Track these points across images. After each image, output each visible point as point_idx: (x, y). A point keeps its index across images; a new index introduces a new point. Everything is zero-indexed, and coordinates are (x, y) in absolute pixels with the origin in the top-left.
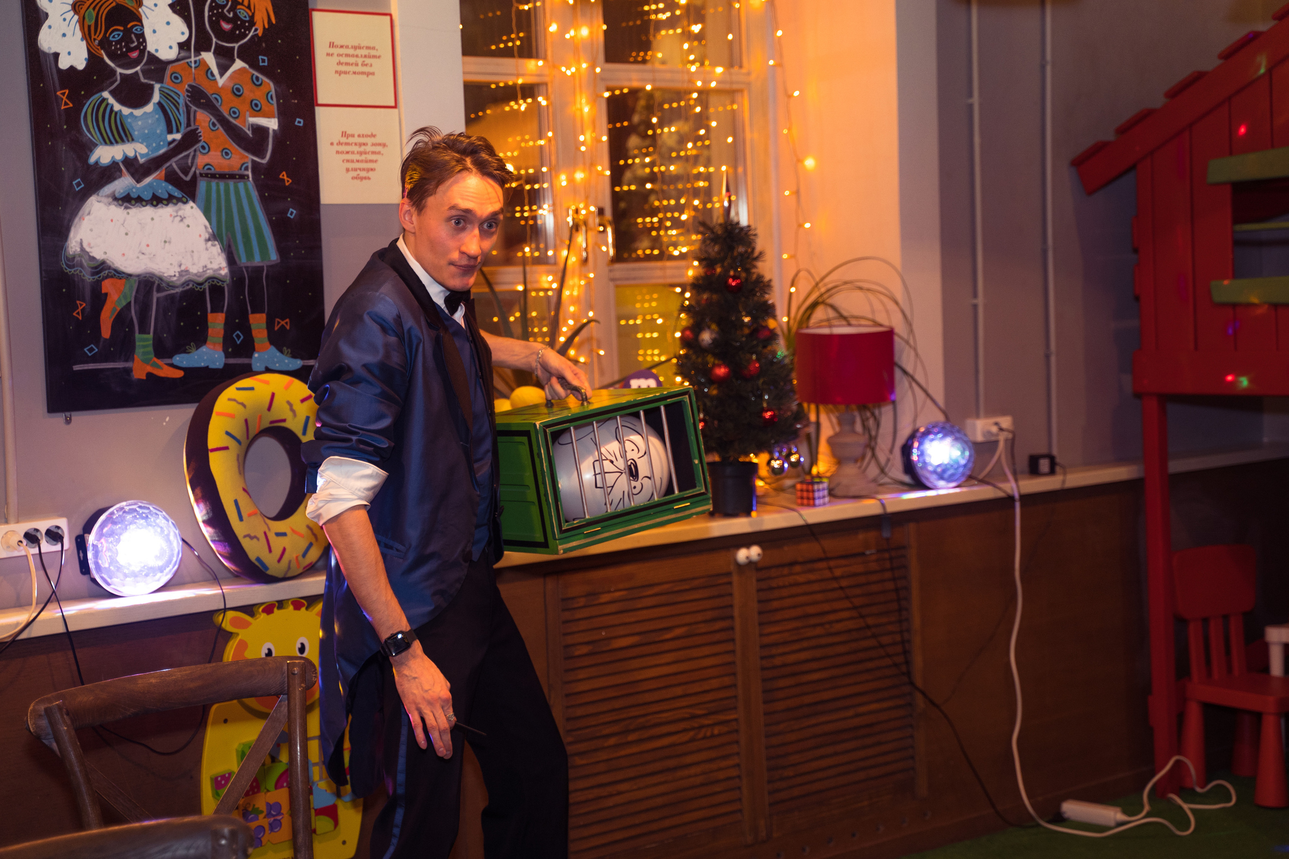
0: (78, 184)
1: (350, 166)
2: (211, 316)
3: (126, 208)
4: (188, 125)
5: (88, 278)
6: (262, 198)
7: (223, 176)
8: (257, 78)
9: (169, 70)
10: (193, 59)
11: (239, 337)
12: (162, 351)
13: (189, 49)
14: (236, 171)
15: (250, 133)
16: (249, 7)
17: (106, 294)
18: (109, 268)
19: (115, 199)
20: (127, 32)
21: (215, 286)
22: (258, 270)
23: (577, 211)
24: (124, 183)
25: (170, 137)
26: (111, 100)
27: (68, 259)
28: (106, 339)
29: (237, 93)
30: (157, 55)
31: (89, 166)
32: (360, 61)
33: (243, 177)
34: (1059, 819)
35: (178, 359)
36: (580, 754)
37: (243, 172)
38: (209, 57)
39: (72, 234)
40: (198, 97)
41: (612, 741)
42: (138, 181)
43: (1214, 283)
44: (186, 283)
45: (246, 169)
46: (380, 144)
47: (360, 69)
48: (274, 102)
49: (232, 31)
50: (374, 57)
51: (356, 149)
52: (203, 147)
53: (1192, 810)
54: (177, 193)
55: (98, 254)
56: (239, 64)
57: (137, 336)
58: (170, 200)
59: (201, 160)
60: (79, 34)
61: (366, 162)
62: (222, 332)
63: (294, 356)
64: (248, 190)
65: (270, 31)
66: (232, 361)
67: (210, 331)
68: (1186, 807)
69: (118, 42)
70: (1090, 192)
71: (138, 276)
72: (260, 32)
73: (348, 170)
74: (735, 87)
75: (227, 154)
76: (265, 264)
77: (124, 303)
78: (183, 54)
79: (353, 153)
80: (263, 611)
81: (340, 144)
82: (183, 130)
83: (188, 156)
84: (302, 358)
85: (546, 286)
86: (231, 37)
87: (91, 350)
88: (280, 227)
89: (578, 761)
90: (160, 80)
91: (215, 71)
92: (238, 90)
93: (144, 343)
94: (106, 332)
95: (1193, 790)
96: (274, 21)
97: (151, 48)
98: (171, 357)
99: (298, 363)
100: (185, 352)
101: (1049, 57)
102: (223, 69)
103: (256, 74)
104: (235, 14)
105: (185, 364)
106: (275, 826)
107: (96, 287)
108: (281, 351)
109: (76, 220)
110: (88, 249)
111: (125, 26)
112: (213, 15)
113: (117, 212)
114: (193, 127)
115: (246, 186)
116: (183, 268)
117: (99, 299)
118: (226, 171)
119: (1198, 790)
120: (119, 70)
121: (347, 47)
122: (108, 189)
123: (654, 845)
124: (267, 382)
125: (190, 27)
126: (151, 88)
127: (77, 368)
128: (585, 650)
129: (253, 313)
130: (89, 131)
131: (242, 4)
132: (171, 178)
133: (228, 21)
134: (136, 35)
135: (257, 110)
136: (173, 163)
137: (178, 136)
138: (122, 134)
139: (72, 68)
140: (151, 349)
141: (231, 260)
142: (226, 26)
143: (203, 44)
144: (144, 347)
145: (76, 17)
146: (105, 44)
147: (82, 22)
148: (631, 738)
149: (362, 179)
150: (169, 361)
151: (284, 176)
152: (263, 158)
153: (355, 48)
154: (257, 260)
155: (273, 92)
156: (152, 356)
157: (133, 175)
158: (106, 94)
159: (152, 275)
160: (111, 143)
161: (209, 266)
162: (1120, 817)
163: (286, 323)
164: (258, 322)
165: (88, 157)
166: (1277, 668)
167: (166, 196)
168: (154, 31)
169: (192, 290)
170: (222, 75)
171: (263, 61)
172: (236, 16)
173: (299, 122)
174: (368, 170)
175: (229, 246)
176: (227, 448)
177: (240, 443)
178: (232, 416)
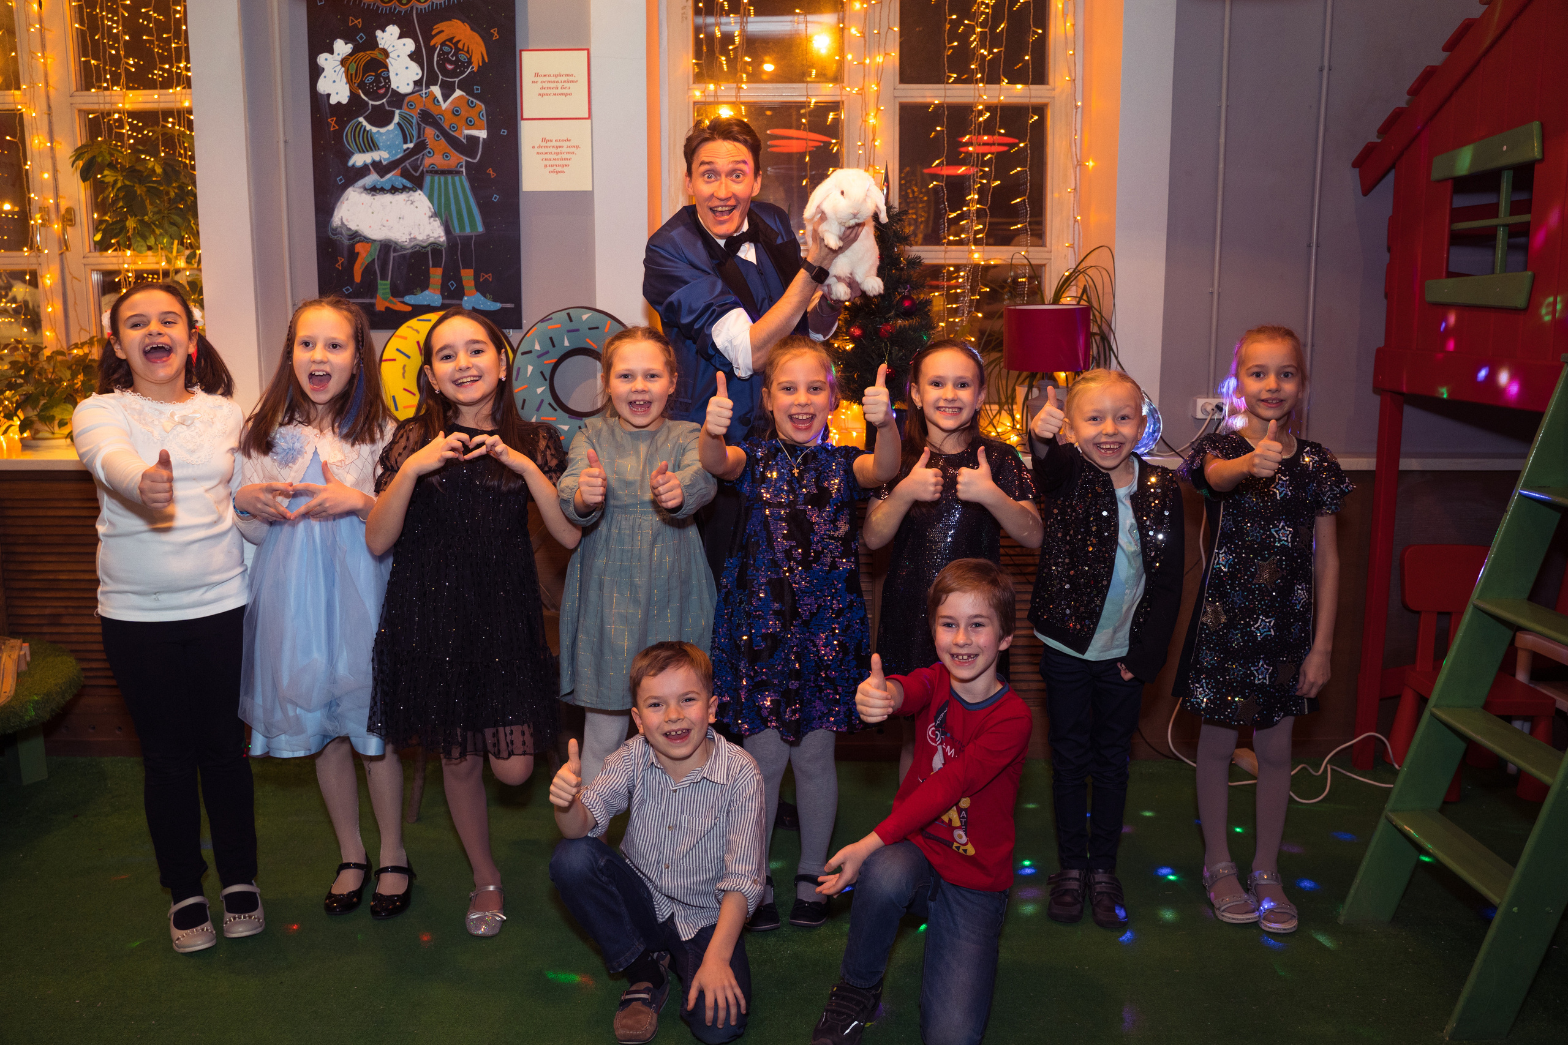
0: (341, 180)
1: (548, 163)
2: (432, 270)
3: (373, 195)
4: (419, 137)
5: (346, 242)
6: (473, 188)
7: (443, 172)
8: (472, 102)
9: (407, 99)
10: (424, 91)
11: (453, 285)
12: (397, 292)
13: (422, 85)
14: (453, 168)
15: (465, 141)
16: (468, 52)
17: (358, 253)
18: (360, 235)
19: (365, 189)
20: (378, 76)
21: (435, 249)
22: (469, 238)
24: (372, 178)
25: (405, 146)
26: (365, 123)
27: (333, 230)
28: (357, 283)
29: (455, 113)
30: (398, 90)
31: (348, 167)
32: (560, 85)
33: (459, 173)
35: (408, 299)
37: (459, 169)
38: (436, 90)
39: (335, 213)
40: (427, 118)
42: (382, 177)
43: (1425, 283)
44: (414, 246)
45: (461, 167)
46: (574, 147)
47: (560, 91)
48: (485, 119)
49: (454, 70)
50: (572, 82)
51: (554, 150)
52: (429, 153)
54: (409, 185)
55: (353, 227)
56: (458, 93)
57: (379, 281)
58: (404, 189)
59: (427, 161)
60: (344, 80)
61: (562, 159)
62: (440, 282)
63: (495, 300)
64: (462, 182)
65: (483, 67)
66: (447, 302)
67: (431, 280)
69: (370, 84)
70: (1370, 189)
71: (380, 241)
72: (475, 69)
73: (546, 166)
74: (1038, 102)
75: (447, 156)
76: (473, 234)
77: (370, 260)
78: (417, 89)
79: (551, 153)
81: (540, 147)
82: (415, 141)
83: (418, 159)
84: (501, 303)
86: (453, 74)
87: (347, 290)
88: (485, 208)
90: (400, 108)
91: (440, 98)
92: (457, 111)
93: (384, 287)
94: (358, 278)
96: (487, 60)
97: (394, 86)
98: (403, 297)
99: (497, 306)
100: (413, 294)
101: (1326, 62)
102: (446, 97)
103: (471, 99)
104: (457, 58)
105: (413, 302)
107: (352, 248)
108: (485, 297)
109: (339, 204)
110: (346, 223)
111: (375, 71)
112: (441, 59)
113: (366, 198)
114: (422, 139)
115: (460, 179)
116: (412, 236)
117: (353, 256)
118: (446, 168)
120: (371, 103)
121: (549, 76)
122: (361, 183)
125: (423, 70)
126: (393, 113)
129: (464, 268)
130: (349, 143)
131: (463, 50)
132: (405, 174)
133: (451, 63)
134: (384, 78)
135: (470, 125)
136: (407, 163)
137: (411, 145)
138: (371, 145)
139: (339, 103)
140: (388, 291)
141: (448, 231)
142: (450, 67)
143: (431, 80)
144: (384, 289)
145: (343, 69)
146: (362, 85)
147: (347, 72)
149: (557, 172)
150: (401, 299)
151: (490, 171)
152: (474, 158)
153: (556, 76)
154: (468, 231)
155: (484, 112)
156: (389, 296)
157: (378, 173)
158: (361, 119)
159: (390, 241)
160: (364, 152)
161: (431, 235)
163: (489, 277)
164: (467, 276)
165: (348, 161)
167: (401, 187)
168: (397, 74)
169: (418, 251)
170: (445, 101)
171: (477, 89)
172: (458, 60)
173: (504, 132)
174: (563, 166)
175: (447, 221)
176: (394, 360)
177: (409, 357)
178: (405, 338)
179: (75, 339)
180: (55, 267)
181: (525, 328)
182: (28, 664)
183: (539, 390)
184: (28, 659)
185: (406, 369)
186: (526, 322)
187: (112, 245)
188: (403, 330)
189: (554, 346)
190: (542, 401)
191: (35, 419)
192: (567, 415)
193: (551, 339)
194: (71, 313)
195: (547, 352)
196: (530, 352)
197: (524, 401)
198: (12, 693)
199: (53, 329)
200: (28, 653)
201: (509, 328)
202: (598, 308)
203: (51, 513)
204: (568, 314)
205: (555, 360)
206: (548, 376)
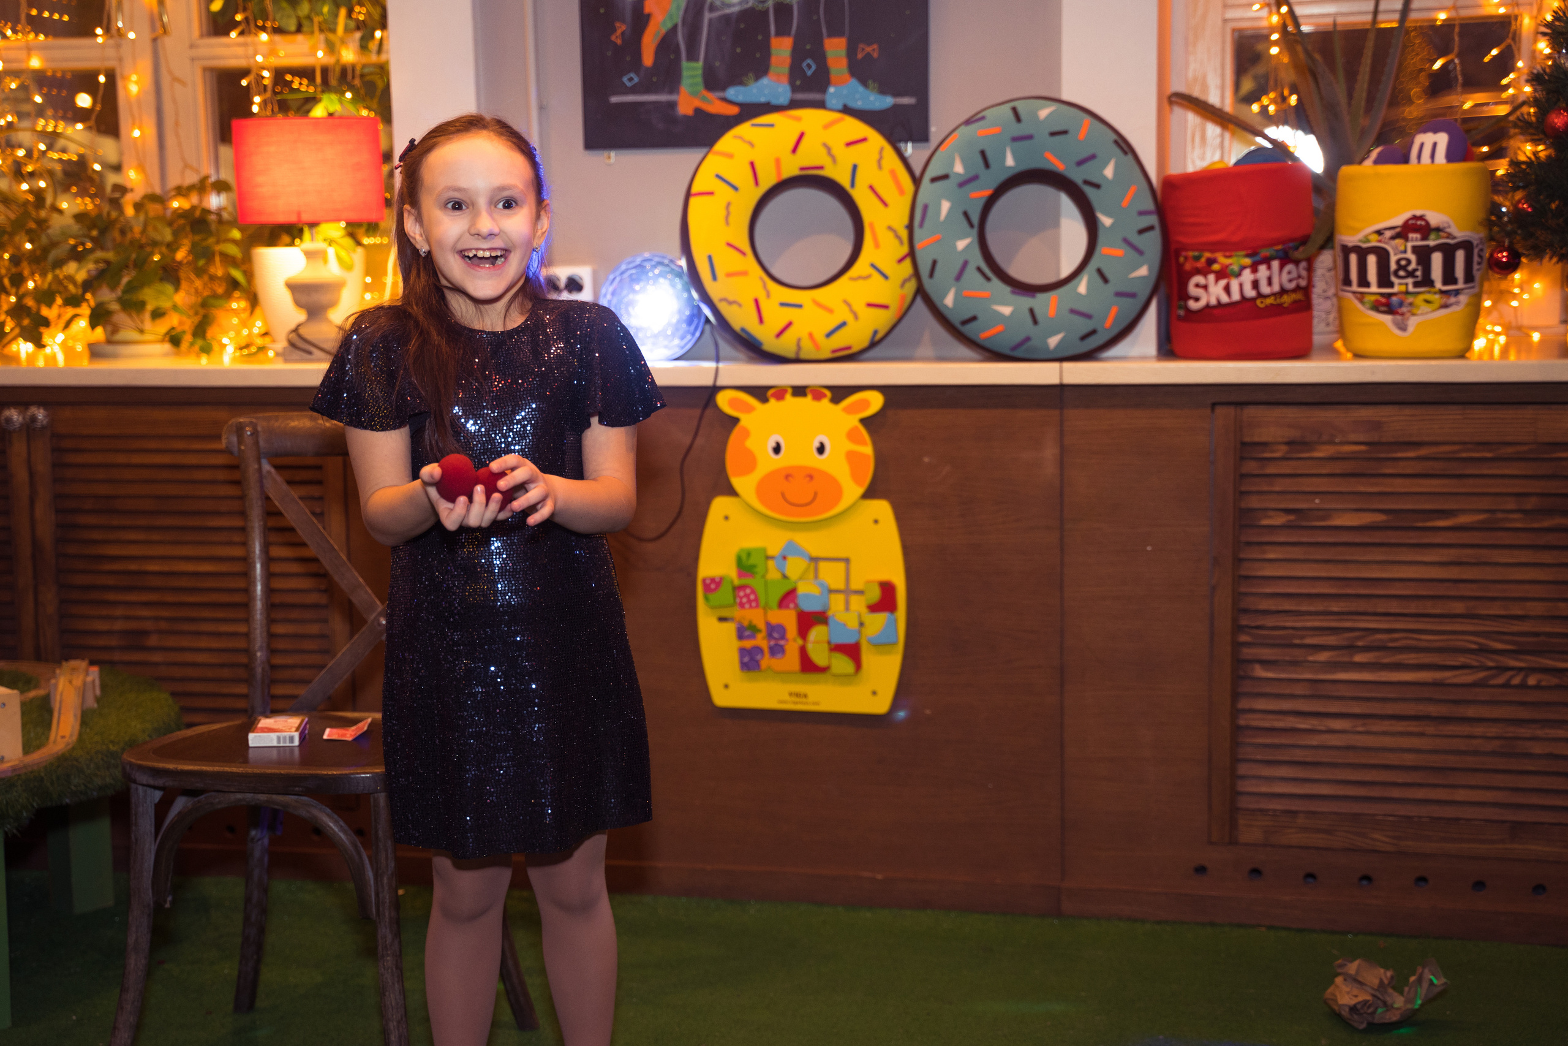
2: (775, 41)
11: (810, 67)
12: (713, 82)
17: (649, 15)
21: (781, 4)
28: (647, 69)
35: (732, 93)
36: (1265, 663)
41: (1323, 656)
44: (745, 1)
57: (685, 63)
62: (788, 61)
63: (883, 91)
66: (800, 96)
67: (773, 60)
77: (669, 25)
80: (773, 395)
84: (893, 95)
87: (631, 79)
89: (1260, 672)
93: (692, 72)
94: (648, 59)
98: (724, 88)
99: (888, 101)
100: (742, 83)
105: (740, 99)
106: (777, 650)
107: (638, 7)
108: (868, 88)
117: (640, 20)
123: (1391, 818)
124: (798, 119)
127: (614, 99)
128: (1280, 520)
129: (830, 36)
140: (699, 80)
144: (693, 77)
148: (1359, 658)
150: (721, 94)
156: (701, 88)
163: (873, 50)
164: (836, 49)
169: (752, 9)
176: (711, 193)
177: (735, 188)
178: (730, 156)
179: (174, 179)
180: (145, 64)
181: (934, 140)
182: (98, 700)
183: (961, 245)
184: (98, 692)
185: (732, 209)
186: (936, 131)
187: (234, 25)
188: (727, 142)
189: (987, 165)
190: (965, 264)
191: (115, 306)
192: (1007, 289)
193: (983, 153)
194: (170, 141)
195: (975, 178)
196: (945, 177)
197: (934, 263)
198: (75, 738)
199: (141, 167)
200: (97, 683)
201: (906, 141)
202: (1065, 97)
203: (137, 459)
204: (1014, 110)
205: (988, 192)
206: (975, 220)
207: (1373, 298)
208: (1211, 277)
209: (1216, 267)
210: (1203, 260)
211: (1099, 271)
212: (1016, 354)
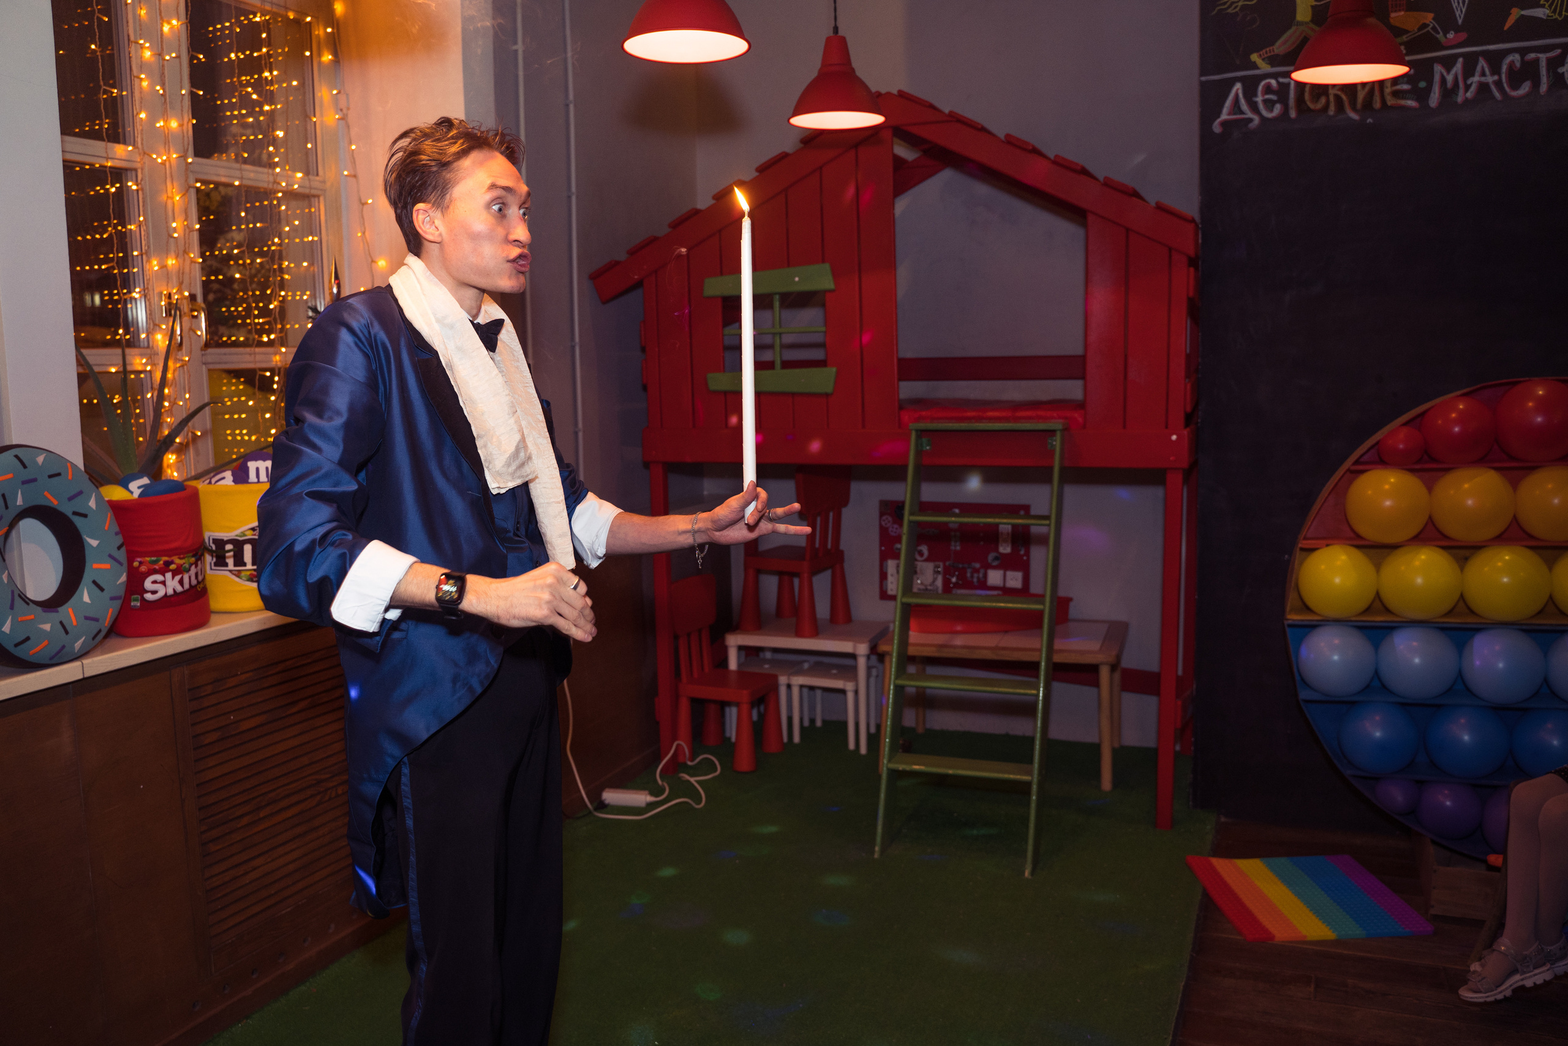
23: (169, 296)
34: (602, 806)
43: (710, 375)
53: (698, 782)
68: (692, 780)
70: (605, 302)
74: (313, 192)
85: (140, 368)
95: (685, 764)
101: (574, 189)
119: (689, 763)
128: (214, 736)
162: (650, 799)
166: (733, 665)
183: (5, 578)
189: (7, 507)
190: (13, 593)
192: (39, 608)
193: (4, 497)
204: (18, 458)
205: (6, 529)
207: (248, 573)
208: (169, 575)
209: (173, 567)
210: (161, 562)
211: (94, 582)
212: (53, 662)
